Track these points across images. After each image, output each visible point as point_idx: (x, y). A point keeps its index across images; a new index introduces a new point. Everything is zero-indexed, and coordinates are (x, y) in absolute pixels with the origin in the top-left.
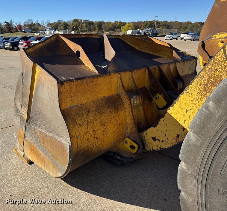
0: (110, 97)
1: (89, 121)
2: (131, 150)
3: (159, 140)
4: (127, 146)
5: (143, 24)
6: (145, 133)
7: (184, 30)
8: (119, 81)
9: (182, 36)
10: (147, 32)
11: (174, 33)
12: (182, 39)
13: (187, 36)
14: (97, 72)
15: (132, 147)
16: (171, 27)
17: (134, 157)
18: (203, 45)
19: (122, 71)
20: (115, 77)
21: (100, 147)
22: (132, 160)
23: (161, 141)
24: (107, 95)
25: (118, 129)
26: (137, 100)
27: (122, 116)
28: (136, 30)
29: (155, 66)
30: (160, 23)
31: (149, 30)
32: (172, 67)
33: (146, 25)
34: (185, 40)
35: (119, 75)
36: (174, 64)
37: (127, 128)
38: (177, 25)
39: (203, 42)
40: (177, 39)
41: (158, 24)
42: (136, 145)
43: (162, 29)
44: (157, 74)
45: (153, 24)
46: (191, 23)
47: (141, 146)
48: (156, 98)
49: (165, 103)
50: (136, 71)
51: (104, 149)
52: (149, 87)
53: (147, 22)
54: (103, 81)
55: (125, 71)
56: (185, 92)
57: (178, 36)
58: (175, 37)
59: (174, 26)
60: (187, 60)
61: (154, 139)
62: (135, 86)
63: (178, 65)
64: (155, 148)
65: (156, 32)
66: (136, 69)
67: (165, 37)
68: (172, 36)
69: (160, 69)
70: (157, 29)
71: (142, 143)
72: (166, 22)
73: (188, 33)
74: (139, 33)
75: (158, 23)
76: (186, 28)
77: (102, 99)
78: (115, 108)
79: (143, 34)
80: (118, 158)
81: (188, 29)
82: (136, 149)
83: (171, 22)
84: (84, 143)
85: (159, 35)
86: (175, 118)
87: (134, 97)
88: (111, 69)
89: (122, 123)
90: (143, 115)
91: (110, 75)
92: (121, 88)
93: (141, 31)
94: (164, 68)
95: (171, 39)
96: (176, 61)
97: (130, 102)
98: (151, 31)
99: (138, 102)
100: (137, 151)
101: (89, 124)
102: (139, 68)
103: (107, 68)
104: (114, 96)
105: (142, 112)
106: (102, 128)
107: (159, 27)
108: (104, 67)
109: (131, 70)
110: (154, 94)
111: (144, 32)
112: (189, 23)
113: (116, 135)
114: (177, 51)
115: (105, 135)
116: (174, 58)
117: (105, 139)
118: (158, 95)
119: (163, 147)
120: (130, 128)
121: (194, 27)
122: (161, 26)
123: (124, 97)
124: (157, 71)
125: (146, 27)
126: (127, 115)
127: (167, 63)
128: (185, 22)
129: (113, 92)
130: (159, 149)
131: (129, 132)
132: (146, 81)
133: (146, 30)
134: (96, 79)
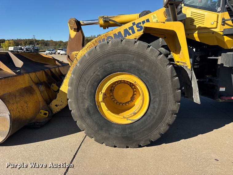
0: (25, 87)
1: (17, 101)
2: (45, 116)
3: (59, 105)
4: (42, 115)
5: (23, 41)
6: (51, 105)
7: (59, 47)
8: (29, 78)
9: (59, 51)
10: (29, 49)
11: (52, 49)
12: (59, 53)
13: (62, 51)
14: (15, 74)
15: (45, 114)
16: (49, 44)
17: (47, 119)
18: (69, 57)
19: (30, 73)
20: (26, 76)
21: (27, 116)
22: (46, 122)
23: (60, 105)
24: (24, 86)
25: (35, 105)
26: (42, 88)
27: (36, 98)
28: (18, 47)
29: (47, 69)
30: (38, 41)
31: (30, 46)
32: (57, 69)
33: (26, 42)
34: (62, 54)
35: (29, 75)
36: (58, 68)
37: (40, 104)
38: (53, 44)
39: (68, 55)
40: (55, 54)
41: (38, 42)
42: (47, 112)
43: (41, 45)
44: (49, 73)
45: (32, 41)
46: (62, 42)
47: (50, 112)
48: (52, 86)
49: (57, 88)
50: (37, 72)
51: (29, 118)
52: (47, 81)
53: (26, 40)
54: (20, 78)
55: (31, 72)
56: (66, 78)
57: (55, 51)
58: (53, 52)
59: (50, 44)
60: (64, 65)
61: (56, 106)
62: (39, 80)
63: (60, 68)
64: (58, 110)
65: (36, 48)
66: (37, 71)
67: (46, 52)
68: (51, 51)
69: (51, 71)
70: (37, 46)
71: (50, 110)
72: (43, 40)
73: (62, 49)
74: (21, 49)
75: (36, 41)
76: (60, 45)
77: (21, 89)
78: (30, 93)
79: (25, 50)
80: (38, 124)
81: (62, 47)
82: (48, 114)
83: (47, 41)
84: (17, 114)
85: (40, 51)
86: (64, 91)
87: (40, 86)
88: (22, 71)
89: (36, 101)
90: (48, 96)
91: (23, 75)
92: (31, 82)
93: (23, 48)
94: (53, 70)
95: (51, 54)
96: (58, 66)
97: (39, 89)
98: (33, 47)
99: (43, 89)
100: (49, 115)
101: (18, 103)
102: (39, 71)
103: (20, 71)
104: (28, 87)
105: (47, 94)
106: (26, 105)
107: (38, 44)
108: (17, 71)
109: (35, 72)
110: (51, 84)
111: (26, 49)
112: (61, 42)
113: (34, 109)
114: (58, 61)
115: (28, 109)
116: (57, 65)
117: (29, 111)
118: (53, 84)
119: (62, 108)
120: (42, 104)
121: (65, 45)
122: (39, 43)
123: (34, 87)
124: (49, 72)
125: (27, 44)
126: (39, 97)
127: (54, 68)
128: (59, 41)
129: (27, 85)
130: (60, 110)
131: (42, 106)
132: (44, 78)
133: (27, 47)
134: (16, 77)
